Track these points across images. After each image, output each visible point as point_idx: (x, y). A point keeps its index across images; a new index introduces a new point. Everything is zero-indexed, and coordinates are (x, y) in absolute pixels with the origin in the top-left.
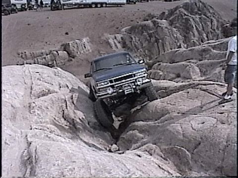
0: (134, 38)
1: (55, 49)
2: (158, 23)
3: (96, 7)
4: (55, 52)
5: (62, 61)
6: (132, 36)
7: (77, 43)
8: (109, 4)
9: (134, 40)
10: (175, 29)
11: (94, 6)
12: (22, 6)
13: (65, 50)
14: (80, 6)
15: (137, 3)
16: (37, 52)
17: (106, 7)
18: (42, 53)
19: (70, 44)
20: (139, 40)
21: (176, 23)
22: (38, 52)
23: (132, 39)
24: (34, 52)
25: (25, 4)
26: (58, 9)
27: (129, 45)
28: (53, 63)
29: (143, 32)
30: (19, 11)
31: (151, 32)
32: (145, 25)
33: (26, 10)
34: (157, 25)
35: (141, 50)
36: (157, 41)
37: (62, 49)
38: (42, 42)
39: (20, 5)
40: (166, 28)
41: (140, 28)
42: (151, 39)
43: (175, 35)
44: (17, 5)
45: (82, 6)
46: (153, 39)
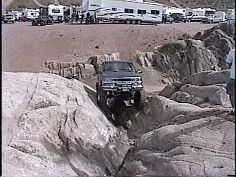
0: (165, 57)
1: (82, 61)
2: (192, 43)
3: (131, 23)
4: (81, 65)
5: (88, 74)
6: (164, 55)
7: (105, 58)
8: (144, 22)
9: (165, 59)
10: (210, 51)
11: (128, 22)
12: (58, 18)
13: (92, 64)
14: (115, 22)
15: (173, 23)
16: (64, 63)
17: (141, 24)
18: (69, 65)
19: (98, 58)
20: (170, 59)
21: (212, 45)
22: (66, 63)
23: (163, 57)
24: (61, 63)
25: (62, 16)
26: (93, 23)
27: (160, 64)
28: (79, 75)
29: (175, 52)
30: (55, 23)
31: (184, 52)
32: (178, 44)
33: (62, 22)
34: (190, 45)
35: (172, 69)
36: (189, 62)
37: (90, 62)
38: (72, 54)
39: (57, 17)
40: (200, 48)
41: (173, 47)
42: (182, 59)
43: (209, 57)
44: (54, 17)
45: (118, 22)
46: (185, 60)
